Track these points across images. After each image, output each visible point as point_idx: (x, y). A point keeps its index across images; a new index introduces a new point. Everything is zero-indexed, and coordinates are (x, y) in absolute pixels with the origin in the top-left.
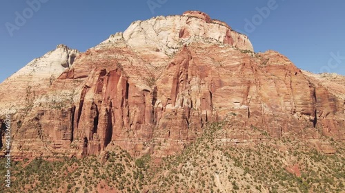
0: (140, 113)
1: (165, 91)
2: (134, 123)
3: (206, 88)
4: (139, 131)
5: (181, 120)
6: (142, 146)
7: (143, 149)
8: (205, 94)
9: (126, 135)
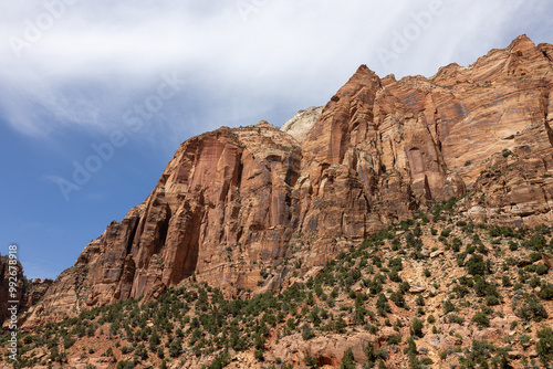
0: (260, 205)
1: (316, 152)
2: (246, 229)
3: (419, 125)
4: (256, 246)
5: (345, 190)
6: (259, 278)
7: (260, 284)
8: (415, 137)
9: (225, 256)
